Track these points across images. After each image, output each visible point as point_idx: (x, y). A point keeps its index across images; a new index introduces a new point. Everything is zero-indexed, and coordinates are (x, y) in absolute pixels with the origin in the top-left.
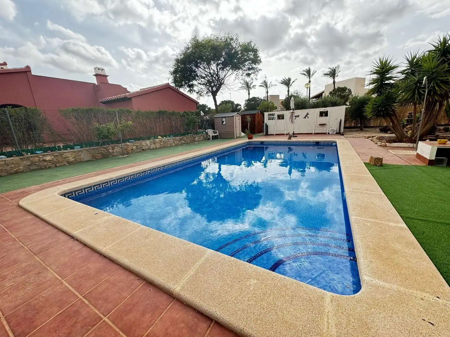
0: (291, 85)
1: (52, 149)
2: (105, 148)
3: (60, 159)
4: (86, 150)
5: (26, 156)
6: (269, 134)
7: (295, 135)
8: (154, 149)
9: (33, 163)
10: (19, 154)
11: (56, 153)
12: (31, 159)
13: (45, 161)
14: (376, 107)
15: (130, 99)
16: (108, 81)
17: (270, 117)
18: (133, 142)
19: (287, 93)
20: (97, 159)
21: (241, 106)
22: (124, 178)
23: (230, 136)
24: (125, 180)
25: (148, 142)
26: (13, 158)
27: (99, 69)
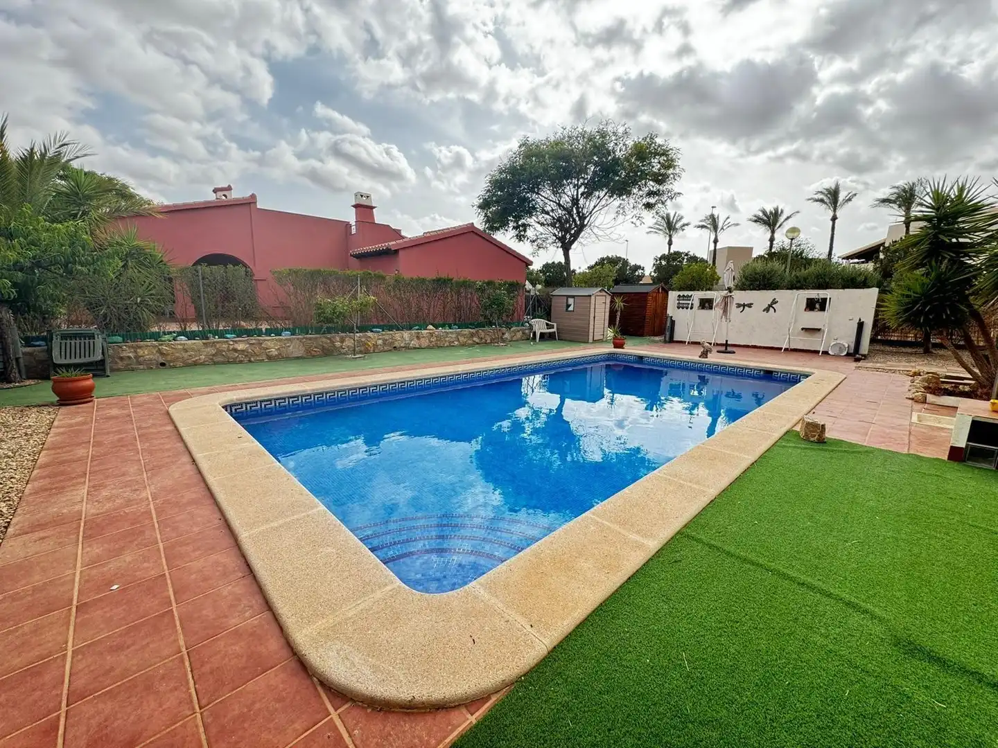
0: (779, 227)
1: (249, 333)
2: (329, 339)
3: (257, 350)
4: (298, 339)
5: (212, 340)
6: (675, 339)
7: (729, 349)
8: (415, 348)
9: (219, 352)
10: (203, 335)
11: (253, 339)
12: (218, 346)
13: (235, 350)
14: (909, 303)
15: (396, 251)
16: (374, 218)
17: (681, 302)
18: (379, 332)
19: (768, 244)
20: (314, 356)
21: (643, 269)
22: (326, 393)
23: (578, 336)
24: (328, 397)
25: (406, 334)
26: (195, 341)
27: (362, 196)
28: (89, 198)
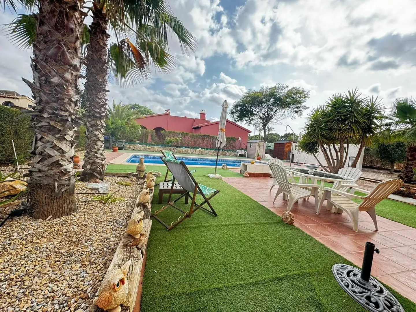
2: (170, 148)
3: (153, 149)
4: (162, 147)
5: (144, 145)
6: (294, 161)
8: (194, 154)
9: (145, 148)
11: (153, 146)
13: (148, 148)
15: (201, 127)
16: (205, 118)
17: (296, 147)
18: (184, 148)
25: (192, 150)
26: (140, 145)
27: (202, 111)
28: (130, 115)
